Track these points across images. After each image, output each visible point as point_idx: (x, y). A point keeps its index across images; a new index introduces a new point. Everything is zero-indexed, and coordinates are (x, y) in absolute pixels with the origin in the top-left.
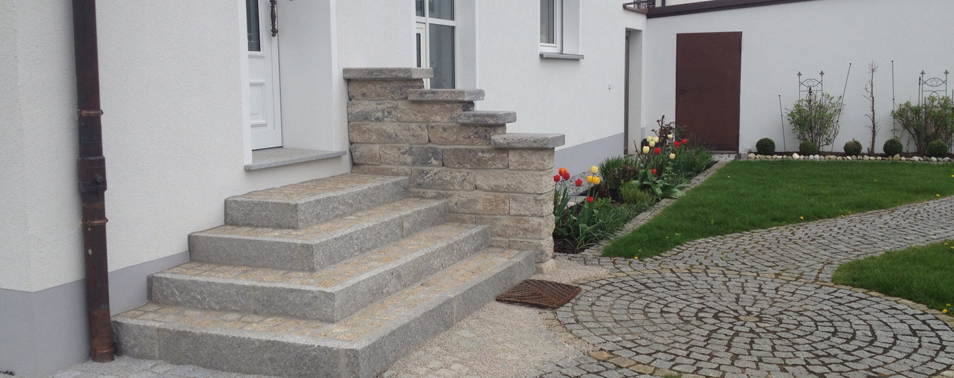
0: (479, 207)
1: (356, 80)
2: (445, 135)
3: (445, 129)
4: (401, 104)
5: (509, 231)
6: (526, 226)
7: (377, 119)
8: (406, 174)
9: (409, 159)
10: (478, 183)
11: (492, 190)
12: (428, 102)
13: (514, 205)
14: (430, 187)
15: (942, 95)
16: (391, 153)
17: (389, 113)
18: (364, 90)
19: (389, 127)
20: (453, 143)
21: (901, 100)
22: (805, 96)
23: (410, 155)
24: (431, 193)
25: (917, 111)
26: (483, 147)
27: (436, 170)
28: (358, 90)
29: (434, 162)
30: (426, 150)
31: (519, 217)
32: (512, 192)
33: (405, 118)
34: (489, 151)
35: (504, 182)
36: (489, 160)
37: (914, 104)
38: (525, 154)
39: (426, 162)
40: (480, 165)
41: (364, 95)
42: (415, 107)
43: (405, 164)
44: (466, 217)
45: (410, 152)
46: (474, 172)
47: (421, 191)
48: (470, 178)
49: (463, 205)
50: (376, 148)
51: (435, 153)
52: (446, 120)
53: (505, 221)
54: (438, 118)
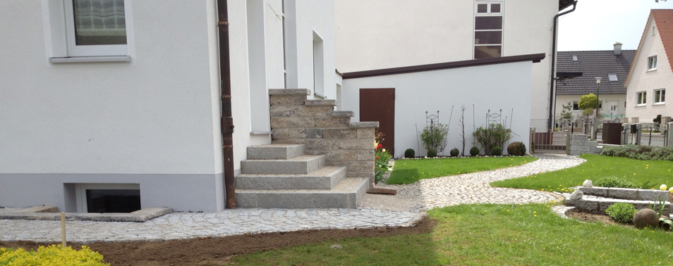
0: (342, 157)
1: (275, 95)
2: (324, 122)
3: (324, 120)
4: (300, 108)
5: (357, 169)
6: (366, 165)
7: (287, 116)
8: (303, 143)
9: (304, 136)
10: (341, 146)
11: (349, 149)
12: (315, 106)
13: (359, 156)
14: (316, 149)
15: (499, 122)
16: (294, 133)
17: (293, 112)
18: (279, 101)
19: (294, 119)
20: (328, 127)
21: (478, 126)
22: (429, 125)
23: (305, 133)
24: (317, 152)
25: (485, 132)
26: (344, 128)
27: (319, 140)
28: (275, 101)
29: (318, 136)
30: (314, 131)
31: (362, 162)
32: (358, 150)
33: (303, 114)
34: (346, 130)
35: (354, 145)
36: (347, 134)
37: (484, 128)
38: (365, 131)
39: (313, 137)
40: (342, 136)
41: (279, 103)
42: (308, 109)
43: (302, 138)
44: (335, 163)
45: (305, 132)
46: (338, 141)
47: (311, 151)
48: (337, 143)
49: (333, 157)
50: (286, 130)
51: (319, 132)
52: (324, 115)
53: (355, 164)
54: (320, 114)
